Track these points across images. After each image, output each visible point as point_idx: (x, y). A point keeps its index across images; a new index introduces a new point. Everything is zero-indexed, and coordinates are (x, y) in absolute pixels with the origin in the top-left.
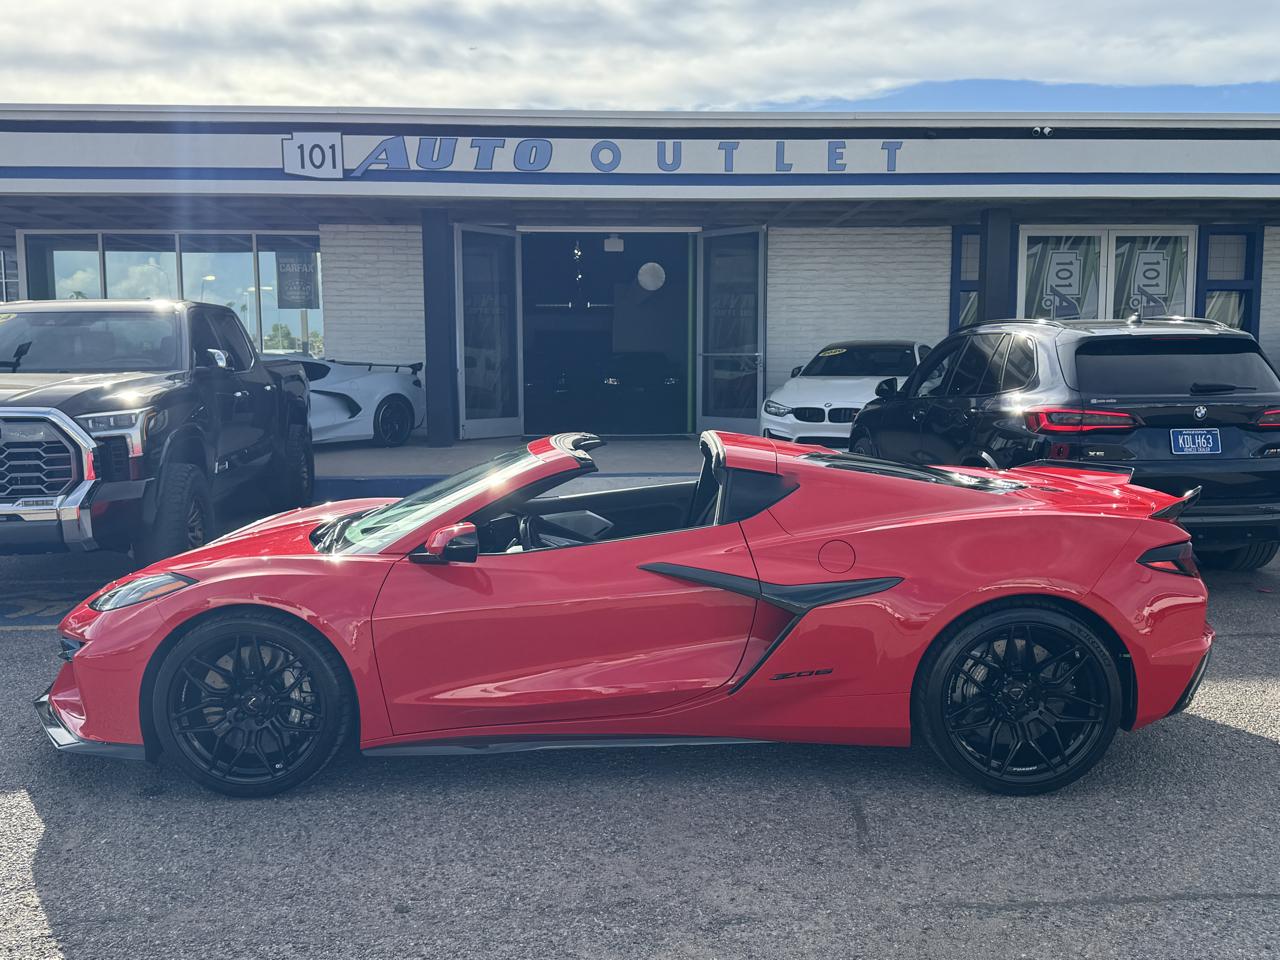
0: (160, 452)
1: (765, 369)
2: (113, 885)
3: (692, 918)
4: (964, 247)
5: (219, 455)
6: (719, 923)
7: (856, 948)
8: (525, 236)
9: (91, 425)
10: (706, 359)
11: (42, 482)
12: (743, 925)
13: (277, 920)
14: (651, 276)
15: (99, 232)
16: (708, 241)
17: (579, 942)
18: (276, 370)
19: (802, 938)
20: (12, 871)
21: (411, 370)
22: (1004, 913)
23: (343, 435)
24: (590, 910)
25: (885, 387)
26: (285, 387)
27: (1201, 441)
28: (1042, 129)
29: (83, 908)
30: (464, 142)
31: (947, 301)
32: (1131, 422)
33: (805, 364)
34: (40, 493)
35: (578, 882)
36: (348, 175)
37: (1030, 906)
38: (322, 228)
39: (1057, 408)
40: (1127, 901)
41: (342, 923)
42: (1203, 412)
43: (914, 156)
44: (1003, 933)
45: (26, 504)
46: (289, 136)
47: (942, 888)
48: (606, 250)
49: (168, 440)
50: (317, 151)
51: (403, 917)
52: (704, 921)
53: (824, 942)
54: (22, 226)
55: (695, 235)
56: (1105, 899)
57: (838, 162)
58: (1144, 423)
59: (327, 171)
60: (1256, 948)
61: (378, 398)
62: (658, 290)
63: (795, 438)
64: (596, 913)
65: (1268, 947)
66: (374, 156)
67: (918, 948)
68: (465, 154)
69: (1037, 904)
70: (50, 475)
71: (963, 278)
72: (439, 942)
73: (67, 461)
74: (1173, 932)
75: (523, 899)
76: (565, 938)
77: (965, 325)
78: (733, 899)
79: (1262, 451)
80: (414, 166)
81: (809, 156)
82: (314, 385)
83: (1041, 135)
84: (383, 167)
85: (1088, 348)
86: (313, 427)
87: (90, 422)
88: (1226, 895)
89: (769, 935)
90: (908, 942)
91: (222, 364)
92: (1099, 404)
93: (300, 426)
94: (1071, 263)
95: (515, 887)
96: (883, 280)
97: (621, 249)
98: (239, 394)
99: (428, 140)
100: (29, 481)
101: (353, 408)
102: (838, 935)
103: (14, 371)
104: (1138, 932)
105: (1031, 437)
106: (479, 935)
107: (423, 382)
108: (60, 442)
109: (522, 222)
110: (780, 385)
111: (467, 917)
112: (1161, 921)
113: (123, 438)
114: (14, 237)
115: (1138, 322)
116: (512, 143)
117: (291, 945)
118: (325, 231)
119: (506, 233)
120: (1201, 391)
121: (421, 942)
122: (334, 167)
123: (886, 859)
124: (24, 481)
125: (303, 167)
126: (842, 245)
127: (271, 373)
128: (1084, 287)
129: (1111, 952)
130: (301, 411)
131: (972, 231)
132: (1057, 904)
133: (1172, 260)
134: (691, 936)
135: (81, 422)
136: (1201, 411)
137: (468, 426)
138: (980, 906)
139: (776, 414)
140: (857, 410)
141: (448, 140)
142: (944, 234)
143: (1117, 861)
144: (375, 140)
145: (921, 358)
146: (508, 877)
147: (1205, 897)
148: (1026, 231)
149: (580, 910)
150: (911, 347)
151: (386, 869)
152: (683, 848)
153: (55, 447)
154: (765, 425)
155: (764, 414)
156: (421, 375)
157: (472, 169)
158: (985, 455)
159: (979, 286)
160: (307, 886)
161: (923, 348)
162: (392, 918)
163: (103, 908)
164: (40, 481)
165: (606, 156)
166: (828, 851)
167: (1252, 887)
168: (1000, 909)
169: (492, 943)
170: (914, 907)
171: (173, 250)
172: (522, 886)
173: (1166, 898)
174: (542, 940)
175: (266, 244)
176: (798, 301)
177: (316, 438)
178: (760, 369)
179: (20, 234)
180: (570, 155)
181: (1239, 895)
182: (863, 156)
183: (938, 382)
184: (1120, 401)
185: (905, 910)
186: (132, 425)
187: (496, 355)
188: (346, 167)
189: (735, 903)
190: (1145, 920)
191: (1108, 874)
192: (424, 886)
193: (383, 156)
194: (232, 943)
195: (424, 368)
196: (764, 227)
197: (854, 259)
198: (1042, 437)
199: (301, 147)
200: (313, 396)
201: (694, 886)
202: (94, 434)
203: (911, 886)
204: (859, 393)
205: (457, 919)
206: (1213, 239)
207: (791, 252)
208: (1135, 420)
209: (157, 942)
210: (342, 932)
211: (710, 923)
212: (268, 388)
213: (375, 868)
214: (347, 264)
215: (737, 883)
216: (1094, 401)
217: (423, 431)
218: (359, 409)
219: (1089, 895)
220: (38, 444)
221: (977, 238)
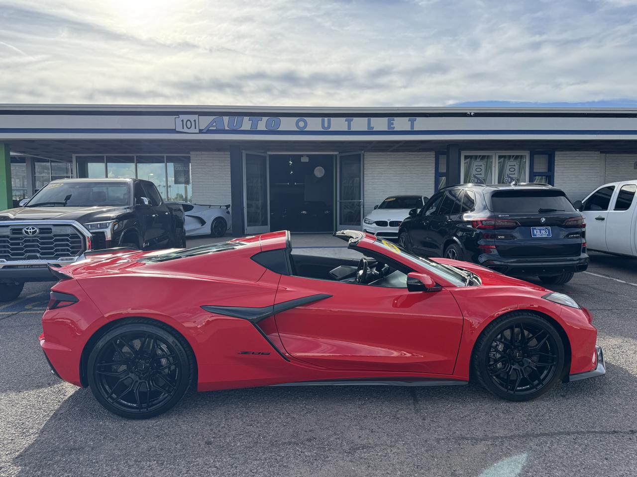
0: (119, 239)
1: (364, 207)
2: (79, 431)
3: (341, 446)
4: (440, 159)
5: (145, 240)
6: (354, 449)
7: (418, 462)
8: (270, 156)
9: (90, 228)
10: (340, 202)
11: (69, 251)
12: (365, 450)
13: (151, 448)
14: (319, 172)
15: (105, 155)
16: (341, 157)
17: (289, 459)
18: (171, 206)
19: (392, 456)
20: (34, 424)
21: (225, 207)
22: (483, 442)
23: (198, 233)
24: (295, 443)
25: (412, 212)
26: (174, 213)
27: (543, 232)
28: (470, 113)
29: (63, 443)
30: (246, 119)
31: (434, 180)
32: (515, 224)
33: (379, 204)
34: (68, 255)
35: (289, 429)
36: (201, 132)
37: (494, 439)
38: (191, 153)
39: (485, 219)
40: (537, 436)
41: (180, 450)
42: (544, 220)
43: (421, 124)
44: (484, 452)
45: (62, 260)
46: (178, 117)
47: (454, 429)
48: (302, 161)
49: (123, 233)
50: (189, 122)
51: (209, 447)
52: (346, 447)
53: (402, 458)
54: (75, 153)
55: (336, 155)
56: (528, 435)
57: (392, 126)
58: (520, 224)
59: (192, 130)
60: (601, 459)
61: (213, 218)
62: (322, 177)
63: (376, 233)
64: (297, 444)
65: (606, 459)
66: (211, 124)
67: (446, 461)
68: (247, 124)
69: (498, 437)
70: (72, 248)
71: (440, 171)
72: (225, 460)
73: (80, 242)
74: (561, 451)
75: (264, 437)
76: (283, 457)
77: (441, 188)
78: (360, 437)
79: (567, 236)
80: (227, 128)
81: (380, 124)
82: (187, 213)
83: (470, 116)
84: (215, 128)
85: (496, 195)
86: (186, 230)
87: (90, 226)
88: (582, 432)
89: (377, 455)
90: (441, 458)
91: (146, 203)
92: (502, 217)
93: (180, 229)
94: (481, 166)
95: (260, 431)
96: (409, 172)
97: (308, 161)
98: (154, 216)
99: (232, 118)
100: (64, 250)
101: (203, 222)
102: (409, 454)
103: (64, 206)
104: (545, 451)
105: (473, 231)
106: (243, 456)
107: (231, 212)
108: (77, 234)
109: (269, 150)
110: (370, 213)
111: (238, 447)
112: (555, 446)
113: (103, 233)
114: (72, 157)
115: (515, 185)
116: (265, 119)
117: (155, 462)
118: (193, 154)
119: (263, 154)
120: (542, 211)
121: (216, 460)
122: (195, 128)
123: (428, 416)
124: (62, 250)
125: (183, 128)
126: (393, 159)
127: (169, 208)
128: (486, 175)
129: (535, 462)
130: (181, 223)
131: (443, 153)
132: (507, 437)
133: (520, 164)
134: (341, 456)
135: (85, 226)
136: (543, 220)
137: (248, 229)
138: (472, 439)
139: (369, 224)
140: (400, 222)
141: (240, 118)
142: (432, 155)
143: (530, 415)
144: (211, 118)
145: (425, 203)
146: (257, 427)
147: (573, 433)
148: (464, 153)
149: (290, 443)
150: (421, 198)
151: (202, 422)
152: (336, 412)
153: (74, 236)
154: (364, 228)
155: (364, 224)
156: (230, 209)
157: (249, 129)
158: (455, 238)
159: (446, 175)
160: (166, 431)
161: (425, 198)
162: (204, 447)
163: (72, 443)
164: (68, 250)
165: (301, 124)
166: (401, 412)
167: (593, 427)
168: (481, 440)
169: (249, 460)
170: (443, 439)
171: (134, 162)
172: (264, 431)
173: (555, 434)
174: (272, 459)
175: (170, 160)
176: (376, 181)
177: (187, 234)
178: (362, 206)
179: (74, 156)
180: (288, 124)
181: (588, 432)
182: (401, 124)
183: (434, 209)
184: (510, 216)
185: (438, 441)
186: (107, 227)
187: (260, 203)
188: (200, 128)
189: (361, 439)
190: (548, 445)
191: (527, 422)
192: (219, 431)
193: (215, 124)
194: (129, 461)
195: (231, 207)
196: (363, 152)
197: (397, 164)
198: (478, 231)
199: (182, 121)
200: (186, 218)
201: (342, 430)
202: (91, 231)
203: (440, 429)
204: (402, 215)
205: (234, 448)
206: (535, 156)
207: (374, 162)
208: (516, 223)
209: (94, 461)
210: (180, 455)
211: (350, 449)
212: (167, 213)
213: (198, 422)
214: (200, 167)
215: (361, 429)
216: (500, 216)
217: (231, 231)
218: (205, 223)
219: (521, 432)
220: (68, 235)
221: (445, 156)
